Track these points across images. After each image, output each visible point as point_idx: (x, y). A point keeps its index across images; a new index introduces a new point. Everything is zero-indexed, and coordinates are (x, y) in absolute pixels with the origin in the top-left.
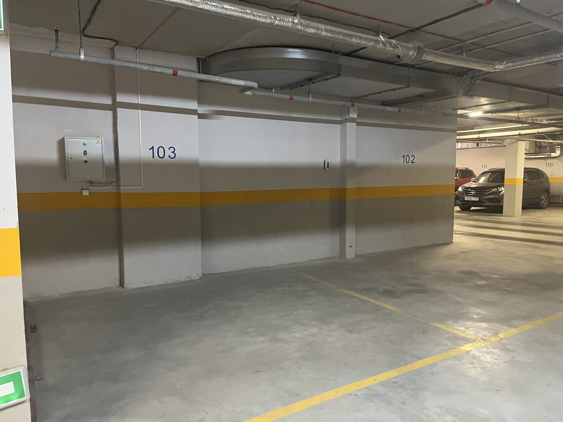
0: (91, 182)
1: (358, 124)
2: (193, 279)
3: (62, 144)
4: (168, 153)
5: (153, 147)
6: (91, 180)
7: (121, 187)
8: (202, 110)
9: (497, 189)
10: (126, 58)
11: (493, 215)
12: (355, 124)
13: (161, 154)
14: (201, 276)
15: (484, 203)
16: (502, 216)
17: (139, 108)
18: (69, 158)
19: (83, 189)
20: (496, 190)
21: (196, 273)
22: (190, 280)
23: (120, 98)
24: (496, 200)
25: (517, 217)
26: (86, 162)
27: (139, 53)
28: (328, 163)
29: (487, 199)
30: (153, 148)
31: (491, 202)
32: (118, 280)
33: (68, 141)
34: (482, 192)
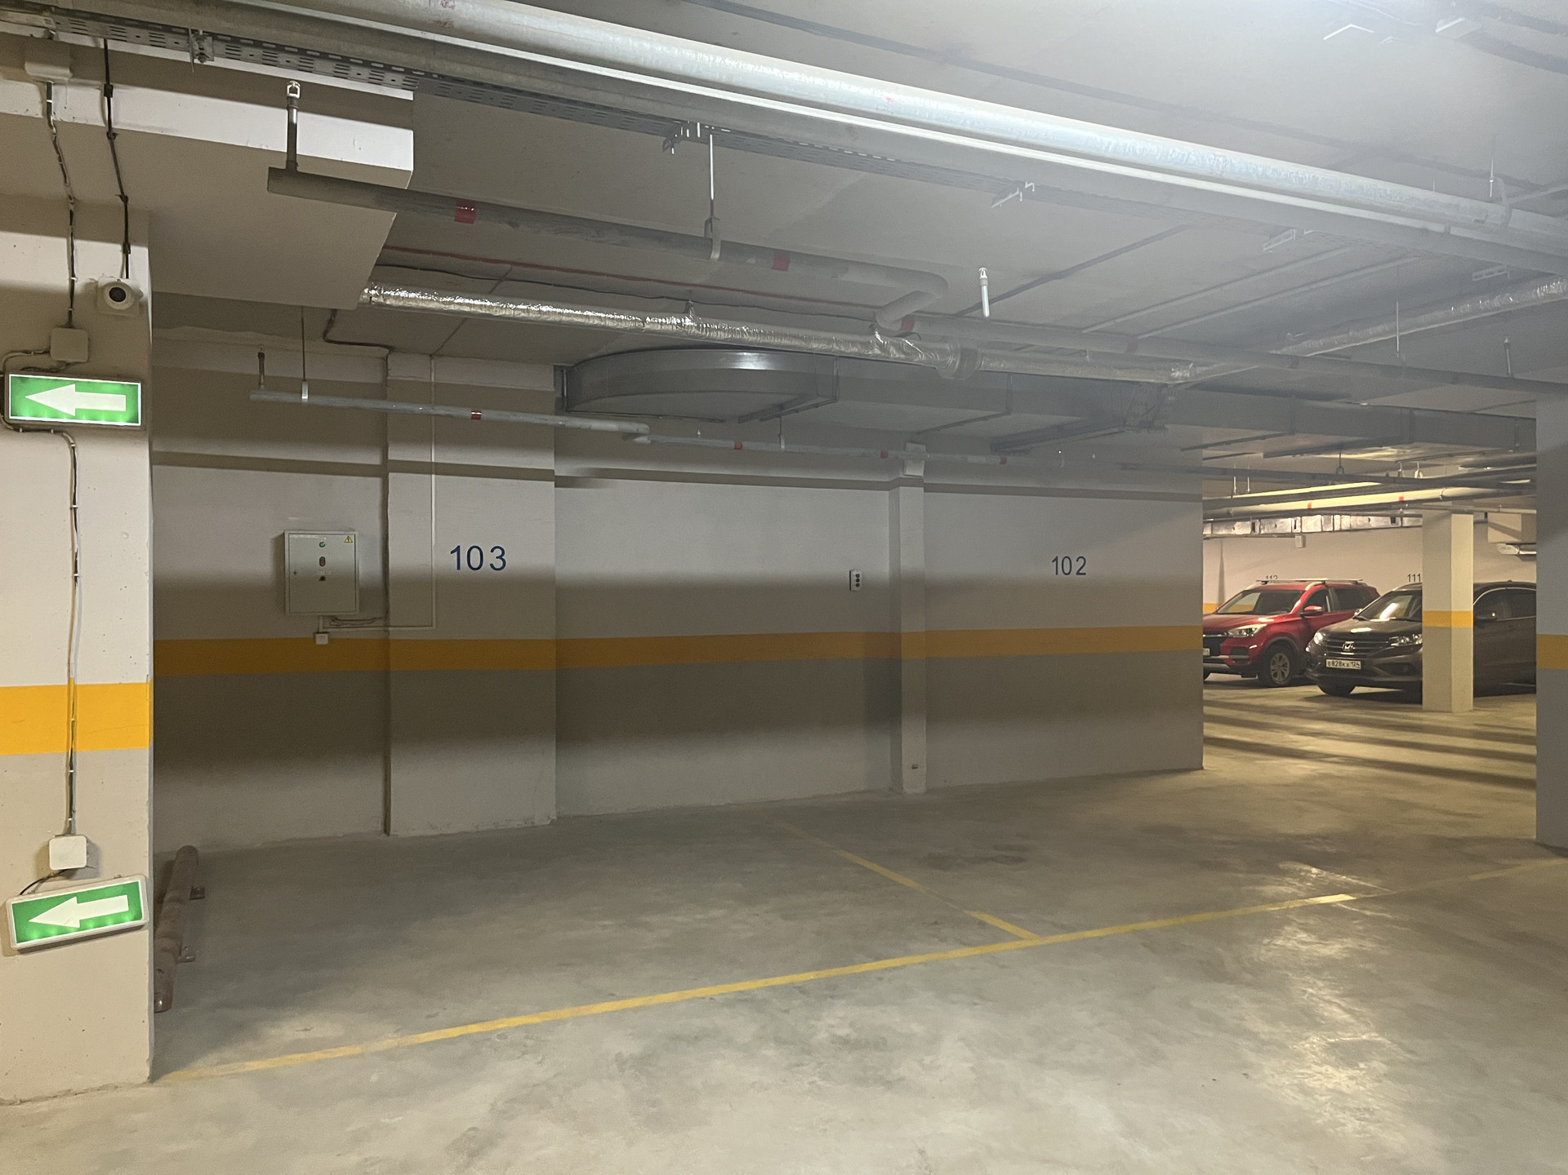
0: (334, 619)
1: (928, 488)
2: (537, 823)
3: (280, 543)
4: (491, 558)
5: (459, 547)
6: (334, 614)
7: (390, 629)
8: (564, 469)
9: (1411, 638)
10: (410, 377)
11: (1399, 708)
12: (922, 489)
13: (475, 562)
14: (555, 818)
15: (1376, 675)
16: (1421, 710)
17: (433, 471)
18: (292, 571)
19: (318, 633)
20: (1407, 643)
21: (543, 812)
22: (530, 825)
23: (395, 454)
24: (1406, 669)
25: (1458, 712)
26: (323, 579)
27: (435, 365)
28: (858, 576)
29: (1382, 666)
30: (458, 549)
31: (1396, 674)
32: (380, 820)
33: (292, 539)
34: (1374, 645)
